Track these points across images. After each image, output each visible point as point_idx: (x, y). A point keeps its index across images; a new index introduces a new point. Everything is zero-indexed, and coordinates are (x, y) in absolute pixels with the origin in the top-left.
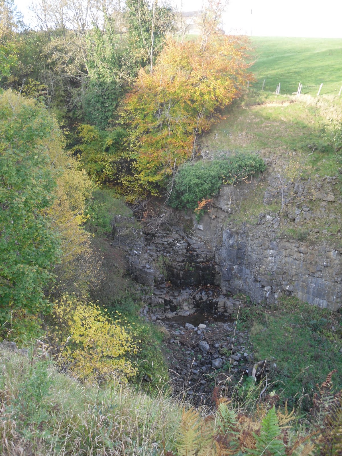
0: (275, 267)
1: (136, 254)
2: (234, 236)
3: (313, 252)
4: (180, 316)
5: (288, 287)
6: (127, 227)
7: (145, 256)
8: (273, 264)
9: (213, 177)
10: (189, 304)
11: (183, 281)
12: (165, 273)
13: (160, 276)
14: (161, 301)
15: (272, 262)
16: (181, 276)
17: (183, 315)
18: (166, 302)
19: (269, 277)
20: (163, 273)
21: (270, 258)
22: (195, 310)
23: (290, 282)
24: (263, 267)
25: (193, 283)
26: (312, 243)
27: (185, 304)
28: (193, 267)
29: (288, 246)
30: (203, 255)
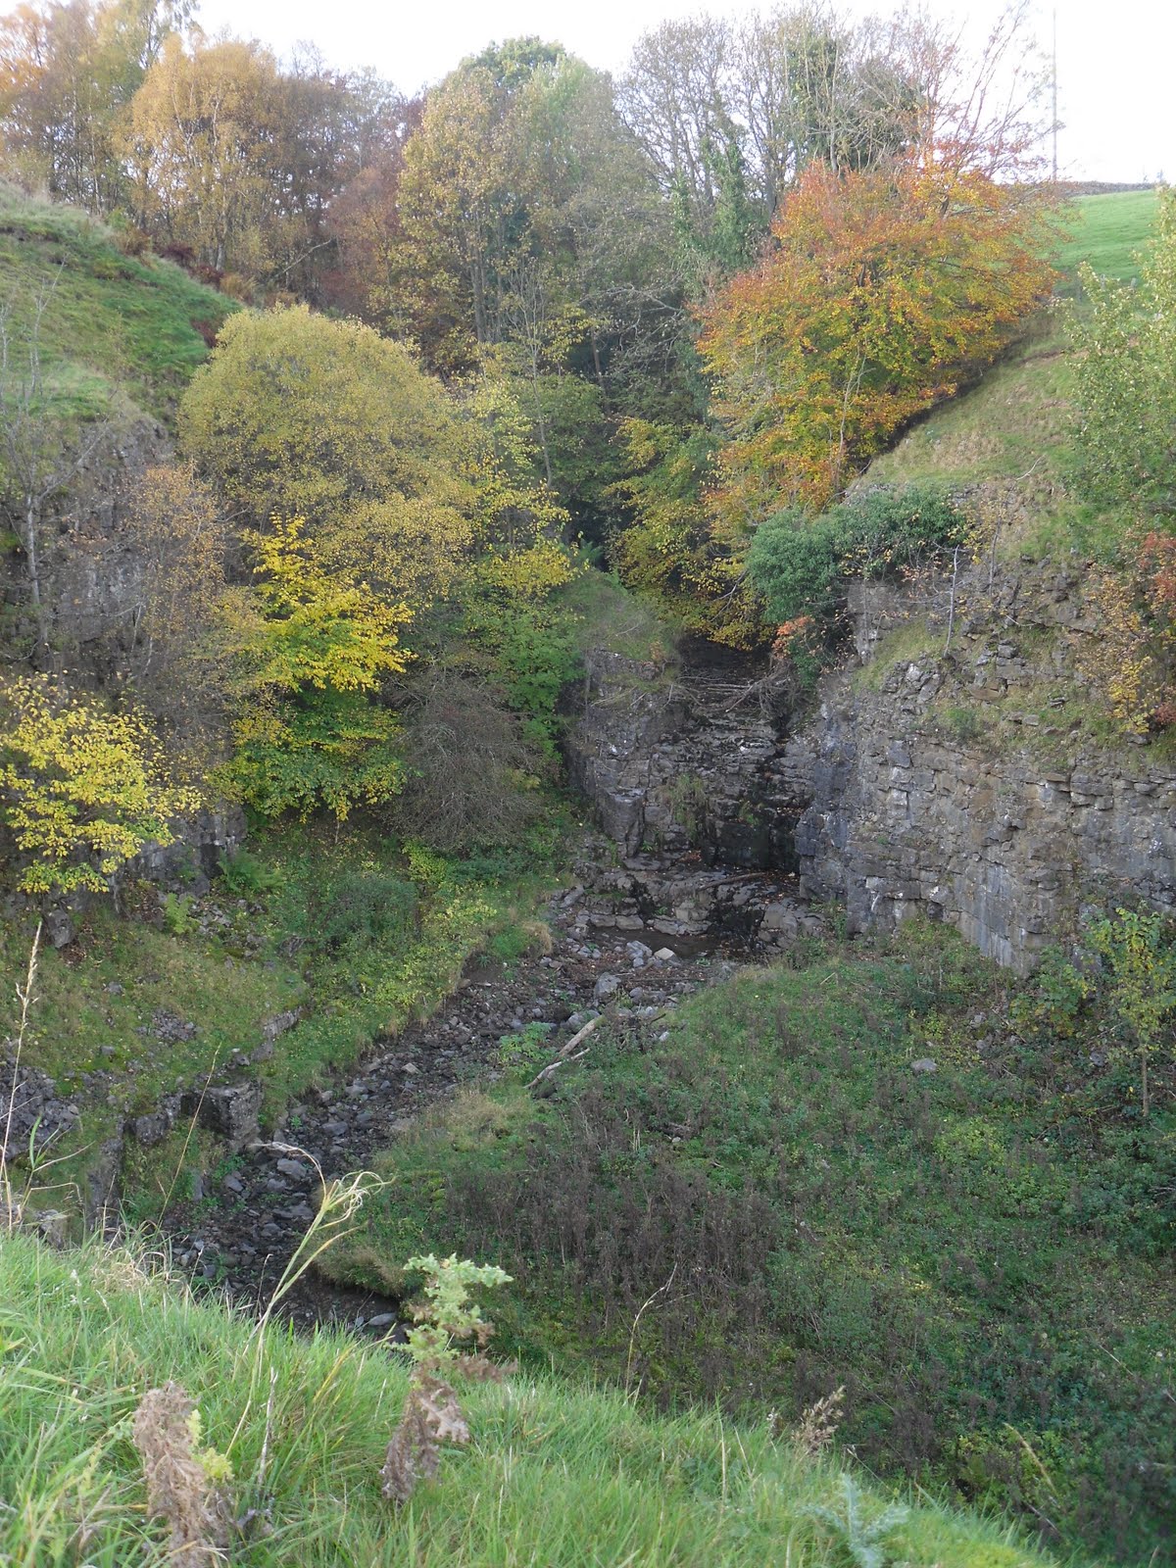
0: (907, 824)
1: (613, 756)
2: (838, 727)
3: (991, 780)
4: (659, 932)
5: (936, 889)
6: (624, 687)
7: (641, 767)
8: (902, 813)
9: (812, 551)
10: (698, 906)
11: (723, 849)
12: (691, 823)
13: (676, 828)
14: (624, 883)
15: (898, 807)
16: (719, 833)
17: (664, 929)
18: (637, 889)
19: (878, 849)
20: (685, 822)
21: (895, 794)
22: (705, 927)
23: (945, 876)
24: (875, 818)
25: (748, 860)
26: (992, 753)
27: (688, 904)
28: (756, 815)
29: (940, 762)
30: (795, 787)
